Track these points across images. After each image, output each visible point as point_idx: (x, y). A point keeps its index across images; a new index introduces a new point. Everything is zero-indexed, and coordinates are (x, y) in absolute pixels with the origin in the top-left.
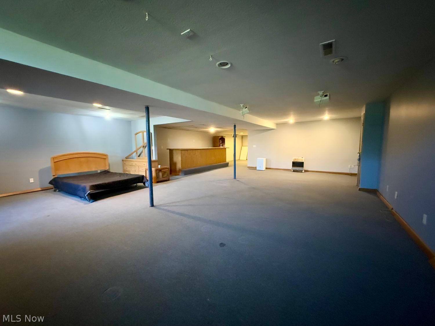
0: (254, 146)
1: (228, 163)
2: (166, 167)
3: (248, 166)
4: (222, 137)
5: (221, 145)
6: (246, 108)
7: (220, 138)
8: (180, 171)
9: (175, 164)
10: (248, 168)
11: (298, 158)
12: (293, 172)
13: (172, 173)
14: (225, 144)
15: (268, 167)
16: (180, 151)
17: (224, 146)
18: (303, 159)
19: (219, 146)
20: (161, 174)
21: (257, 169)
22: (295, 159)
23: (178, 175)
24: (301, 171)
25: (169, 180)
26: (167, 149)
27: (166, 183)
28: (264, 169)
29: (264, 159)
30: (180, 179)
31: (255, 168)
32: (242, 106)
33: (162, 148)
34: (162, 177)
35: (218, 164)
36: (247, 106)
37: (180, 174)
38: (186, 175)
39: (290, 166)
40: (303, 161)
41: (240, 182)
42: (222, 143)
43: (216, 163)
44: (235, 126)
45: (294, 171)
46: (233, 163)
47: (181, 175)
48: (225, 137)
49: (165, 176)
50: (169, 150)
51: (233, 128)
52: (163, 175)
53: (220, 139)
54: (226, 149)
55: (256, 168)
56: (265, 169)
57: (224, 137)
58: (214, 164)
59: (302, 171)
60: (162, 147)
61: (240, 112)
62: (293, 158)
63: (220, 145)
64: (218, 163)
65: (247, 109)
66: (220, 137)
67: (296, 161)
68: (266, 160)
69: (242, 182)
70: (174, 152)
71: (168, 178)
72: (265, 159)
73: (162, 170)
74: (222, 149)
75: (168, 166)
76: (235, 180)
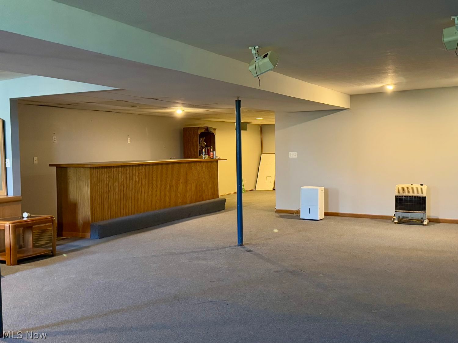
0: (293, 155)
1: (224, 201)
2: (45, 216)
3: (278, 208)
4: (207, 129)
5: (204, 153)
6: (265, 56)
7: (201, 133)
8: (87, 225)
9: (74, 207)
10: (277, 215)
11: (410, 186)
12: (398, 223)
13: (64, 233)
14: (214, 149)
15: (330, 211)
16: (88, 172)
17: (211, 153)
18: (425, 187)
19: (200, 155)
20: (30, 238)
21: (301, 217)
22: (403, 189)
23: (83, 238)
24: (420, 222)
25: (53, 255)
26: (50, 165)
27: (43, 265)
28: (320, 216)
29: (320, 191)
30: (87, 250)
31: (295, 215)
32: (253, 52)
33: (36, 162)
34: (34, 246)
35: (197, 204)
36: (269, 53)
37: (88, 235)
38: (105, 239)
39: (390, 210)
40: (424, 195)
41: (255, 254)
42: (206, 146)
43: (191, 203)
44: (238, 103)
45: (401, 222)
46: (235, 199)
47: (89, 239)
48: (215, 129)
49: (43, 243)
50: (55, 168)
51: (235, 108)
52: (35, 241)
53: (202, 135)
54: (216, 161)
55: (298, 212)
56: (323, 217)
57: (213, 131)
58: (186, 203)
59: (423, 222)
60: (36, 158)
61: (250, 68)
62: (398, 186)
63: (200, 153)
64: (196, 201)
65: (267, 59)
66: (203, 131)
67: (404, 194)
68: (326, 192)
69: (259, 256)
70: (71, 173)
71: (51, 249)
72: (323, 188)
73: (34, 226)
74: (207, 162)
75: (54, 215)
76: (240, 249)
